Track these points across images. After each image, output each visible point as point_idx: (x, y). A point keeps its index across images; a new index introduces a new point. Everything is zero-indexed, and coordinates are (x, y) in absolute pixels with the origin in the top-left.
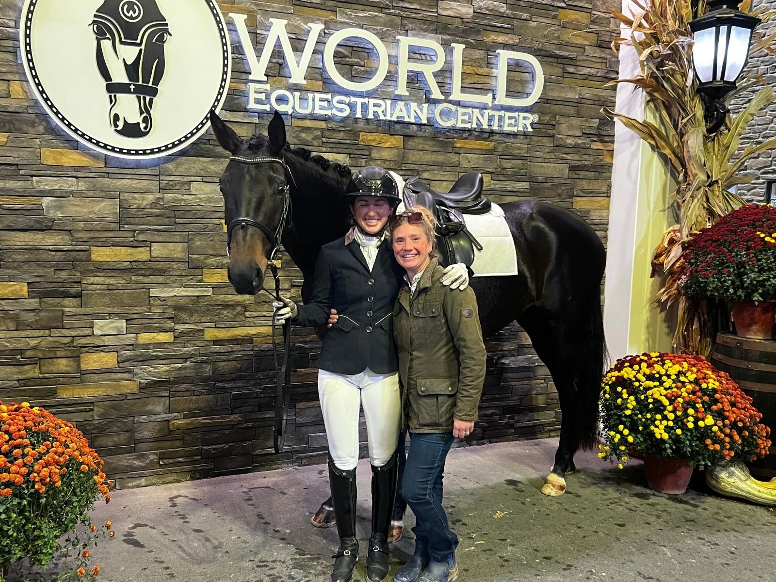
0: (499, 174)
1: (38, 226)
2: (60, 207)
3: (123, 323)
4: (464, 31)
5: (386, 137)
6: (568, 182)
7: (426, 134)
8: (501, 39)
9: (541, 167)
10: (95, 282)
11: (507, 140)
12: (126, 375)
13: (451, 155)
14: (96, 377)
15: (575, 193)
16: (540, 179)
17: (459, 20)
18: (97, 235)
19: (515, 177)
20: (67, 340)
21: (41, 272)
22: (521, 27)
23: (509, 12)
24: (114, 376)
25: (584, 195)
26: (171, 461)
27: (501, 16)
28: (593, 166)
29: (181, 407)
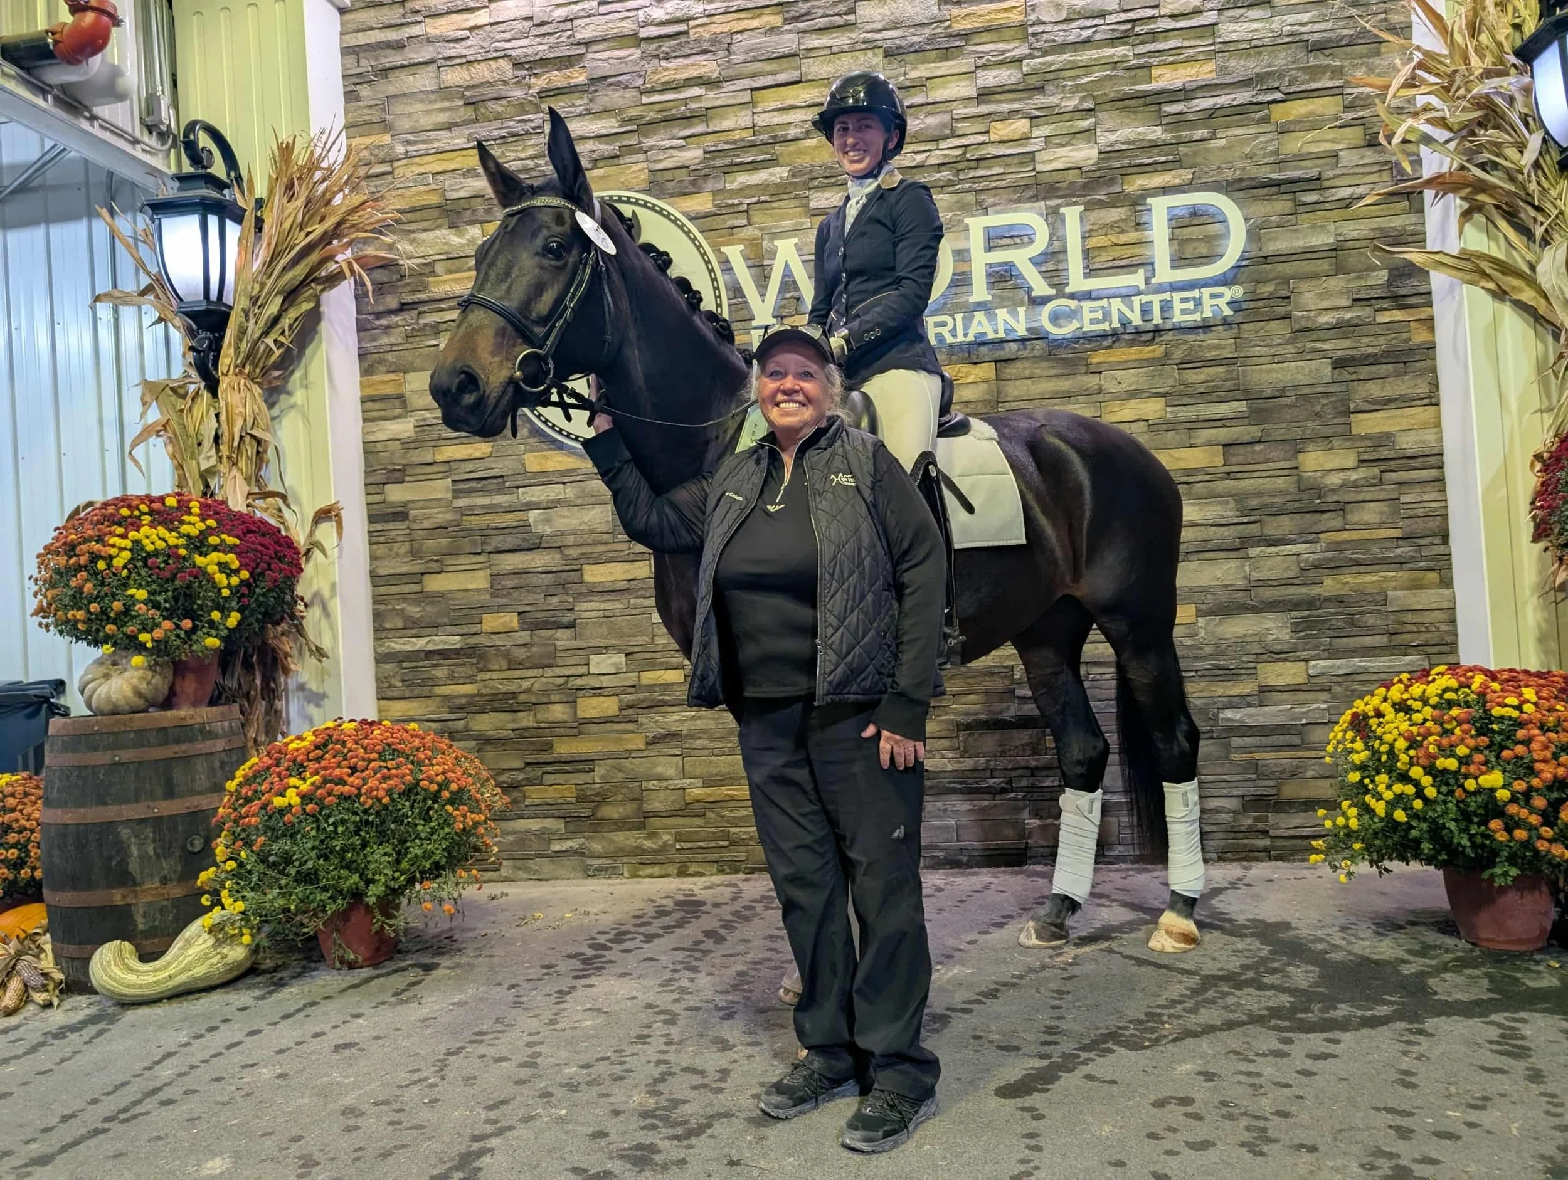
0: (1180, 394)
1: (525, 545)
2: (547, 521)
3: (621, 659)
4: (1085, 186)
5: (966, 368)
6: (1334, 388)
7: (1036, 353)
8: (1157, 180)
9: (1269, 372)
10: (589, 608)
11: (1191, 338)
12: (630, 726)
13: (1084, 378)
14: (595, 728)
15: (1352, 406)
16: (1268, 392)
17: (1077, 172)
18: (589, 550)
19: (1213, 394)
20: (561, 681)
21: (530, 599)
22: (1195, 154)
23: (1168, 137)
24: (616, 727)
25: (1372, 407)
26: (689, 845)
27: (1154, 145)
28: (1387, 354)
29: (698, 771)
